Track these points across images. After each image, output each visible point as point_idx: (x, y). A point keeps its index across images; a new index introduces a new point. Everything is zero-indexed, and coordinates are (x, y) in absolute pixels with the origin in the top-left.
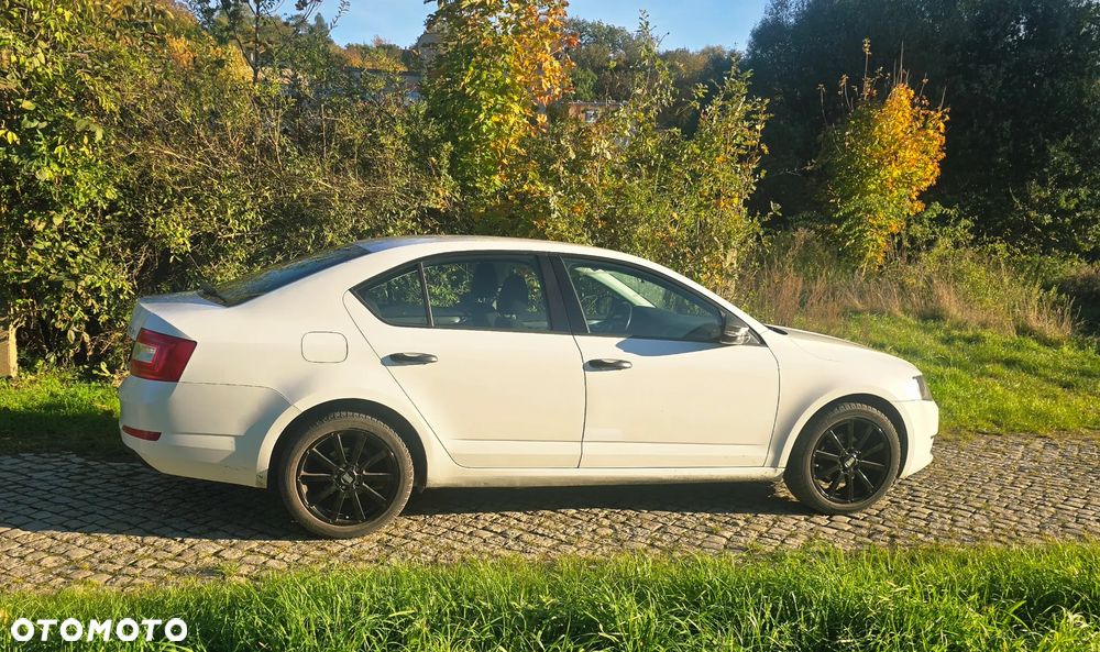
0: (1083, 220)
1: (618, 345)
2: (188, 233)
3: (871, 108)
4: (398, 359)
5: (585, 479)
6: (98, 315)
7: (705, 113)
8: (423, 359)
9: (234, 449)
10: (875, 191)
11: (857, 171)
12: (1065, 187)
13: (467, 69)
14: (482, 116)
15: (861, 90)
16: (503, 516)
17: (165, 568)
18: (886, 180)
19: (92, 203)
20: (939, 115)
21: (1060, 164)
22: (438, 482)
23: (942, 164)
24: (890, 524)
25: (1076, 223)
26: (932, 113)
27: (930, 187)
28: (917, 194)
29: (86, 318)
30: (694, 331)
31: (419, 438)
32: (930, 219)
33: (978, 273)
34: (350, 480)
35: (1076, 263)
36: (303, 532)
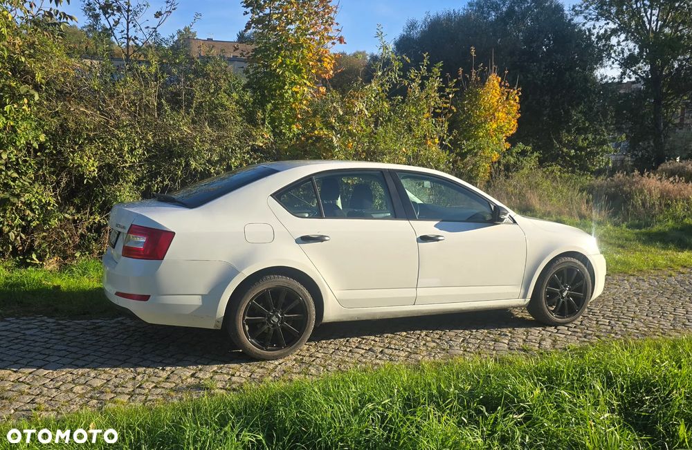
0: (591, 152)
1: (436, 226)
2: (96, 164)
3: (477, 87)
4: (306, 239)
5: (418, 311)
6: (31, 221)
7: (411, 88)
8: (320, 239)
9: (201, 304)
10: (483, 137)
11: (472, 125)
12: (580, 134)
13: (277, 57)
14: (286, 87)
15: (471, 75)
16: (363, 339)
17: (163, 388)
18: (489, 130)
19: (28, 144)
20: (516, 92)
21: (577, 120)
22: (329, 319)
23: (519, 121)
24: (591, 329)
25: (587, 154)
26: (512, 90)
27: (512, 135)
28: (505, 138)
29: (23, 223)
30: (471, 217)
31: (319, 290)
32: (517, 153)
33: (547, 183)
34: (276, 320)
35: (589, 178)
36: (247, 357)
